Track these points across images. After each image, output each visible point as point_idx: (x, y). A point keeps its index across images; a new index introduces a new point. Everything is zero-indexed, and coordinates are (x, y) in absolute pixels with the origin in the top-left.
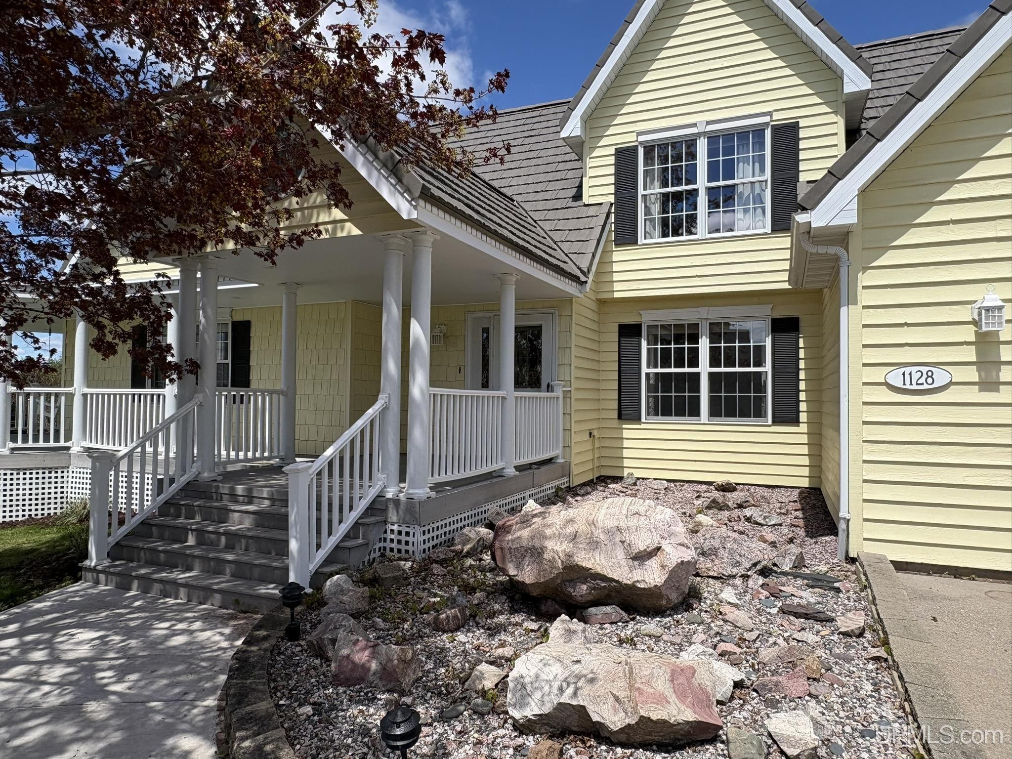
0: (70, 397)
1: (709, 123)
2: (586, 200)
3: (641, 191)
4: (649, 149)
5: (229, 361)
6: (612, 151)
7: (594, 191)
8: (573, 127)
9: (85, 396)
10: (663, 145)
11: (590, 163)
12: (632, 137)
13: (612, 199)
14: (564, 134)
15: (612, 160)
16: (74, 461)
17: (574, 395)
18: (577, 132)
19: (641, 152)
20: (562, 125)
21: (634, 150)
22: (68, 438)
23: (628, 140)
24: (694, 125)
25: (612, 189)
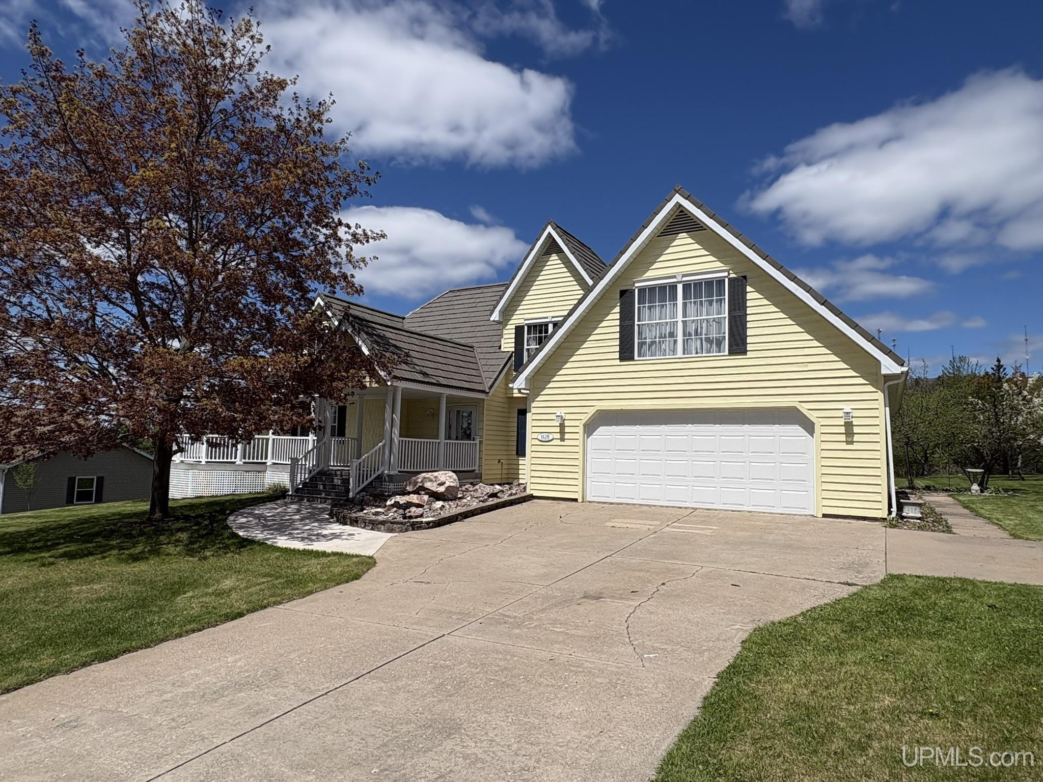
0: (268, 440)
1: (553, 317)
2: (502, 349)
3: (526, 347)
4: (529, 327)
5: (336, 424)
6: (514, 327)
7: (506, 345)
8: (495, 316)
9: (274, 439)
10: (535, 326)
11: (505, 332)
12: (522, 321)
13: (513, 350)
14: (492, 319)
15: (514, 331)
16: (268, 468)
17: (484, 442)
18: (497, 319)
19: (526, 328)
20: (491, 315)
21: (523, 327)
22: (266, 458)
23: (521, 322)
24: (547, 318)
25: (513, 345)
